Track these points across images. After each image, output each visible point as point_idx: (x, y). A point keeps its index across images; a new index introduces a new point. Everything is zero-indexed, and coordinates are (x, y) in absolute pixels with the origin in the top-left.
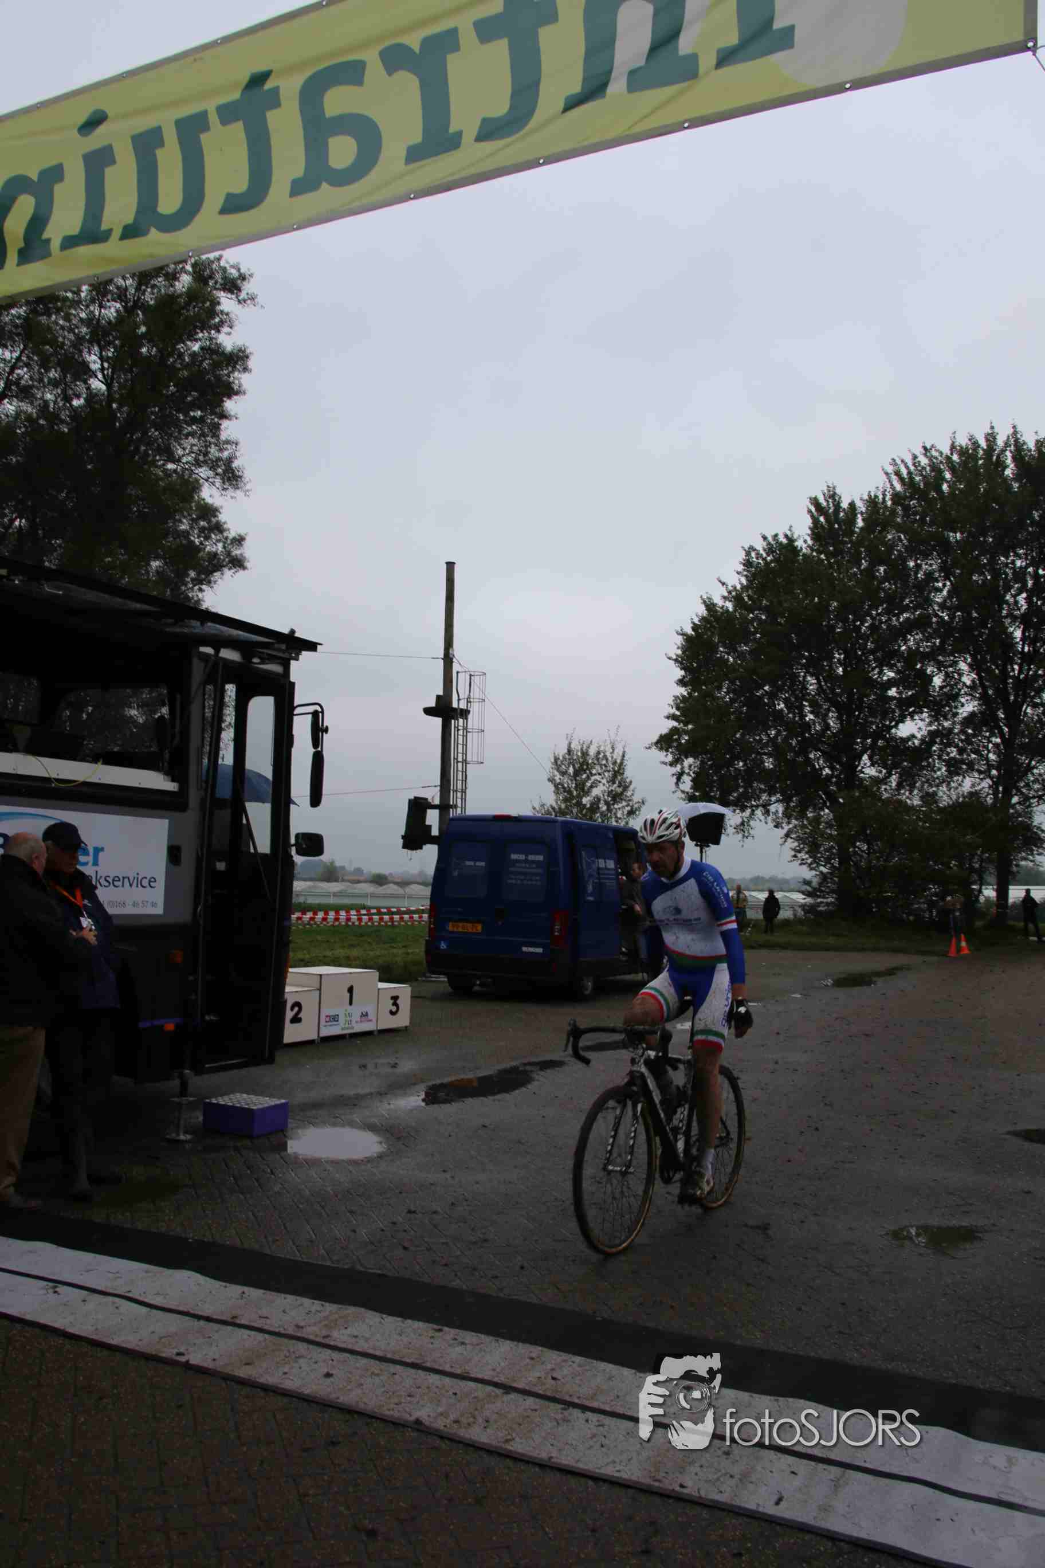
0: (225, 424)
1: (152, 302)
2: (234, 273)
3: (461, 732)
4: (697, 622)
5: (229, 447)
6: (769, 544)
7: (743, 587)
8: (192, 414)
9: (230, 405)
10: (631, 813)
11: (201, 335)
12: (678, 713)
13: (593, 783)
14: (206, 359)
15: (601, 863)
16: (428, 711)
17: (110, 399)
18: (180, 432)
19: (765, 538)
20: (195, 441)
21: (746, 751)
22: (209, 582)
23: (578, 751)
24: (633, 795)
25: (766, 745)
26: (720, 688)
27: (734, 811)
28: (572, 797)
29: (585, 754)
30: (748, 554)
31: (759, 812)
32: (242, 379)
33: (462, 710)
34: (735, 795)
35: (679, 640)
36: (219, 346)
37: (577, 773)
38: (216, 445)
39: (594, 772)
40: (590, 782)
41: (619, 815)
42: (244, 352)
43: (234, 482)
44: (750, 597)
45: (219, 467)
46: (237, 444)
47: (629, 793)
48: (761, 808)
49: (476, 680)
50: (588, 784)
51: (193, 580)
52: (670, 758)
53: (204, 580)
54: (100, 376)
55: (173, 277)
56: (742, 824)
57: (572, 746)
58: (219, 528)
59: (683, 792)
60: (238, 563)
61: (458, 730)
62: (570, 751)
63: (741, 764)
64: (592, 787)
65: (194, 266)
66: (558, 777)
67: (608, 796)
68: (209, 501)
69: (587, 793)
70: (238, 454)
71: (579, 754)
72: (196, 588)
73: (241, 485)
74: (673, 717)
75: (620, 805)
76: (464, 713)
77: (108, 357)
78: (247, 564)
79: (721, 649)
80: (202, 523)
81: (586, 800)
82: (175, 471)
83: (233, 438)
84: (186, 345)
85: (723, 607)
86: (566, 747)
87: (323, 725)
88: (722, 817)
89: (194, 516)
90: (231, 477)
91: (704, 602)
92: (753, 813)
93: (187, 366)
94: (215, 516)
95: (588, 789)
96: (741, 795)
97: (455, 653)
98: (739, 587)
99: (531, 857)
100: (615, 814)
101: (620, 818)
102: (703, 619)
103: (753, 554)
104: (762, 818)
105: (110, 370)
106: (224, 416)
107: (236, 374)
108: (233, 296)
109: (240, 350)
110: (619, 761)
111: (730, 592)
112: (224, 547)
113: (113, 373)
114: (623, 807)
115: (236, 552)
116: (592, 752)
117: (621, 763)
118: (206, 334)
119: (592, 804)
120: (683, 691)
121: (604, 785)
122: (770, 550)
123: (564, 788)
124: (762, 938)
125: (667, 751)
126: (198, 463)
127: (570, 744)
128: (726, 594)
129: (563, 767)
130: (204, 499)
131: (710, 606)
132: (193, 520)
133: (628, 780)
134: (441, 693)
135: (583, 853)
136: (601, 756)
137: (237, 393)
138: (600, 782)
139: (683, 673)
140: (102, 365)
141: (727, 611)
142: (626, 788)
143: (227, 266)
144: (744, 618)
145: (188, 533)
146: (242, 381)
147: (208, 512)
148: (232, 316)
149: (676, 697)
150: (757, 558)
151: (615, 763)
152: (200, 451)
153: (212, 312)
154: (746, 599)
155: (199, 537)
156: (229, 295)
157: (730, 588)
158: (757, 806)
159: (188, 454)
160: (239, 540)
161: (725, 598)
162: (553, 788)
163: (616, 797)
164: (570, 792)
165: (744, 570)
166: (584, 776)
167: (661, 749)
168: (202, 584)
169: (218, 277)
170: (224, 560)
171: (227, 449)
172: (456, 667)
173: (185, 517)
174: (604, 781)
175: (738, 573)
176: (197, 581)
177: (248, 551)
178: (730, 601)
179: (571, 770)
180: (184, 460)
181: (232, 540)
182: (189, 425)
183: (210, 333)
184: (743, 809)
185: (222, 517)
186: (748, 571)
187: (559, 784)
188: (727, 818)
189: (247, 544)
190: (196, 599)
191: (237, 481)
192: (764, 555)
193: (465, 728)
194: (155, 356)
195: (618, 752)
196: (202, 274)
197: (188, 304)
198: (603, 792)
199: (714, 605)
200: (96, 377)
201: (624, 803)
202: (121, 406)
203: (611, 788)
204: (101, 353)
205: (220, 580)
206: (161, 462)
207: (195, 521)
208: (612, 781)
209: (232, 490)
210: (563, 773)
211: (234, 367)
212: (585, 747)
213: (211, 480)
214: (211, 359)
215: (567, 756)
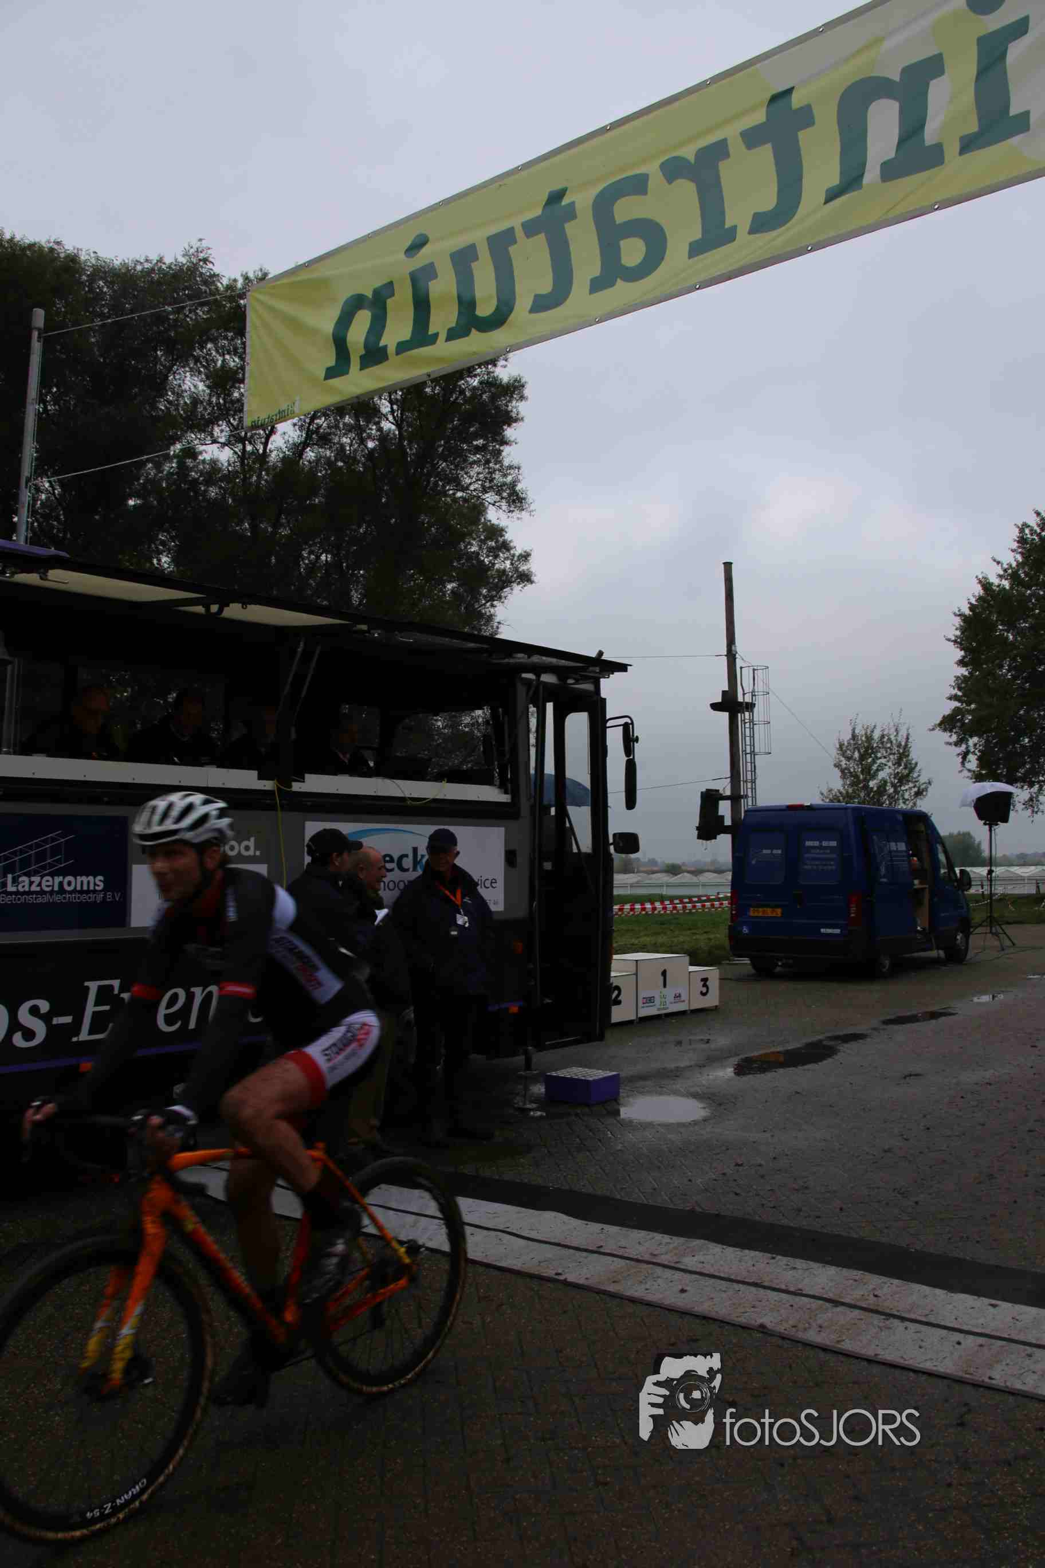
0: (506, 450)
3: (747, 725)
4: (974, 602)
5: (512, 471)
6: (1043, 519)
7: (1019, 564)
8: (475, 443)
9: (509, 432)
10: (919, 793)
11: (479, 370)
12: (960, 694)
13: (879, 766)
14: (486, 392)
15: (893, 846)
16: (715, 707)
17: (399, 435)
18: (465, 461)
19: (1038, 513)
20: (476, 469)
21: (1031, 727)
22: (500, 598)
23: (862, 736)
24: (919, 776)
26: (1000, 666)
27: (1023, 788)
28: (859, 781)
29: (869, 738)
30: (1022, 530)
32: (519, 407)
33: (747, 703)
34: (1021, 771)
35: (958, 622)
36: (495, 379)
37: (862, 757)
38: (499, 470)
39: (879, 755)
40: (876, 765)
41: (907, 796)
42: (519, 381)
43: (519, 505)
44: (1026, 574)
45: (505, 491)
46: (519, 468)
47: (915, 775)
49: (759, 674)
50: (875, 767)
51: (485, 597)
52: (954, 738)
53: (496, 596)
54: (391, 418)
56: (1031, 800)
57: (857, 731)
58: (506, 546)
59: (969, 771)
60: (525, 578)
61: (745, 723)
62: (854, 737)
63: (1026, 740)
64: (878, 770)
66: (844, 762)
67: (895, 778)
68: (495, 521)
69: (874, 776)
70: (520, 477)
71: (864, 738)
72: (488, 604)
73: (525, 506)
74: (955, 698)
75: (907, 787)
76: (750, 707)
77: (397, 399)
78: (533, 578)
79: (1000, 627)
80: (490, 543)
81: (872, 784)
82: (465, 500)
83: (515, 463)
84: (467, 382)
85: (999, 585)
86: (850, 732)
87: (633, 735)
89: (482, 537)
90: (515, 500)
91: (981, 584)
92: (1041, 789)
93: (467, 401)
94: (503, 536)
95: (875, 773)
96: (1028, 771)
97: (738, 650)
98: (1014, 564)
99: (825, 844)
100: (903, 795)
101: (908, 800)
102: (980, 599)
103: (1027, 531)
105: (401, 413)
106: (504, 442)
107: (514, 402)
109: (516, 381)
110: (903, 744)
111: (1005, 570)
112: (512, 564)
114: (910, 788)
115: (523, 568)
116: (876, 735)
117: (906, 746)
118: (485, 370)
119: (879, 787)
120: (963, 671)
121: (890, 767)
122: (1044, 525)
123: (851, 773)
125: (951, 731)
126: (485, 490)
127: (854, 730)
128: (1002, 572)
129: (848, 752)
130: (490, 521)
132: (481, 541)
133: (913, 762)
134: (727, 689)
135: (874, 835)
136: (885, 740)
137: (516, 420)
138: (886, 765)
139: (963, 653)
140: (392, 408)
141: (1004, 589)
142: (912, 770)
144: (1021, 594)
145: (478, 554)
146: (520, 409)
147: (495, 532)
149: (957, 677)
150: (1032, 535)
151: (899, 746)
152: (486, 478)
154: (1022, 575)
155: (488, 556)
157: (1006, 566)
159: (474, 482)
160: (525, 557)
161: (1001, 576)
162: (840, 774)
163: (903, 779)
164: (856, 776)
165: (1019, 547)
166: (870, 760)
167: (945, 729)
168: (494, 601)
170: (512, 577)
171: (510, 474)
172: (739, 663)
173: (474, 539)
174: (890, 764)
175: (1013, 551)
176: (492, 599)
177: (533, 566)
178: (1007, 579)
179: (856, 755)
180: (472, 488)
181: (519, 556)
182: (475, 454)
184: (1031, 785)
185: (508, 536)
186: (1023, 548)
187: (846, 769)
189: (531, 559)
190: (488, 614)
191: (521, 502)
192: (1039, 531)
193: (752, 721)
194: (438, 394)
195: (903, 734)
198: (889, 775)
199: (991, 584)
201: (911, 785)
202: (410, 442)
203: (896, 771)
204: (390, 396)
205: (509, 595)
206: (451, 492)
207: (483, 542)
208: (898, 763)
209: (518, 512)
210: (849, 759)
211: (512, 397)
212: (869, 732)
213: (497, 504)
214: (490, 392)
215: (852, 742)
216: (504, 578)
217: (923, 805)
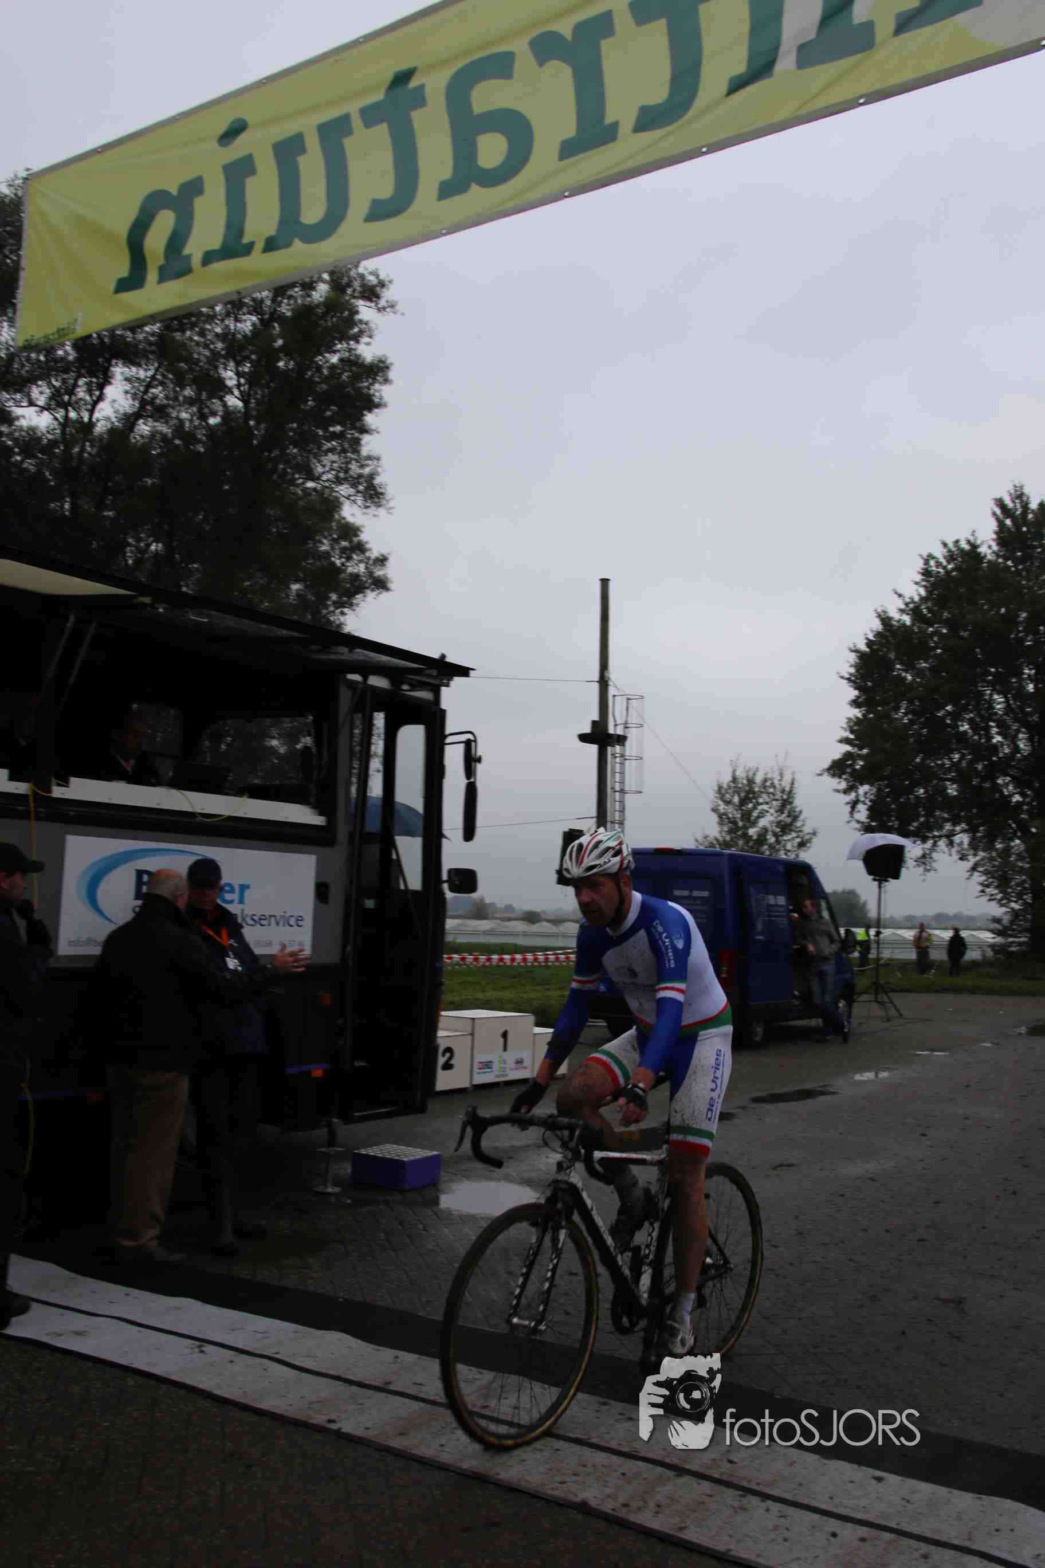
0: (366, 438)
1: (289, 314)
2: (372, 279)
3: (618, 760)
4: (871, 637)
5: (370, 462)
6: (950, 551)
7: (922, 599)
8: (331, 429)
9: (370, 419)
10: (802, 845)
11: (339, 346)
12: (852, 736)
13: (760, 813)
14: (345, 371)
15: (771, 900)
16: (584, 738)
17: (247, 415)
18: (319, 448)
19: (945, 545)
20: (335, 458)
21: (926, 776)
22: (351, 605)
23: (743, 778)
24: (803, 825)
25: (949, 769)
26: (897, 709)
27: (914, 842)
28: (737, 828)
29: (751, 781)
30: (926, 562)
31: (942, 843)
32: (382, 391)
33: (619, 736)
34: (915, 824)
35: (853, 658)
36: (358, 357)
37: (743, 802)
38: (357, 461)
39: (761, 800)
40: (757, 811)
41: (789, 846)
42: (383, 362)
43: (376, 500)
44: (930, 610)
45: (360, 483)
46: (378, 459)
47: (799, 824)
48: (944, 840)
49: (634, 703)
51: (334, 603)
52: (843, 785)
53: (346, 603)
54: (236, 392)
55: (308, 286)
56: (924, 856)
57: (738, 773)
58: (360, 548)
59: (858, 822)
60: (381, 584)
61: (615, 758)
62: (734, 779)
63: (922, 791)
64: (759, 817)
65: (332, 274)
66: (722, 807)
67: (777, 826)
68: (350, 519)
69: (754, 824)
70: (380, 470)
71: (745, 782)
72: (338, 611)
73: (384, 502)
74: (846, 741)
75: (789, 837)
76: (621, 740)
77: (245, 372)
78: (390, 585)
79: (898, 666)
80: (344, 544)
81: (752, 832)
82: (315, 489)
83: (374, 453)
84: (324, 357)
85: (899, 621)
86: (731, 773)
87: (476, 754)
88: (899, 850)
89: (335, 536)
90: (372, 494)
91: (879, 616)
92: (935, 845)
93: (325, 380)
94: (357, 536)
95: (755, 820)
96: (922, 824)
97: (611, 677)
98: (917, 599)
99: (696, 894)
100: (784, 846)
101: (789, 851)
102: (878, 634)
103: (932, 563)
104: (946, 849)
105: (247, 386)
106: (364, 430)
107: (377, 386)
108: (373, 304)
109: (381, 361)
110: (787, 789)
111: (907, 604)
112: (367, 568)
113: (249, 389)
114: (793, 838)
115: (379, 573)
116: (759, 779)
117: (790, 792)
118: (345, 345)
119: (759, 835)
120: (856, 713)
121: (772, 814)
122: (951, 557)
123: (729, 818)
124: (948, 981)
125: (840, 777)
126: (338, 481)
127: (734, 771)
128: (903, 607)
130: (344, 518)
131: (885, 620)
132: (334, 540)
133: (798, 809)
134: (596, 718)
135: (752, 889)
136: (768, 784)
137: (378, 406)
138: (767, 812)
139: (856, 693)
140: (238, 381)
141: (904, 625)
142: (795, 818)
143: (365, 272)
144: (922, 632)
145: (329, 554)
146: (384, 394)
147: (350, 531)
148: (372, 325)
149: (850, 719)
150: (937, 567)
151: (783, 791)
152: (341, 468)
153: (350, 322)
154: (925, 611)
155: (340, 558)
156: (368, 304)
157: (908, 600)
158: (940, 837)
159: (328, 472)
160: (382, 561)
161: (902, 611)
162: (717, 819)
163: (785, 828)
164: (735, 823)
165: (923, 580)
167: (834, 775)
168: (344, 607)
169: (356, 284)
170: (366, 582)
171: (368, 465)
172: (612, 690)
173: (325, 538)
174: (772, 811)
175: (917, 583)
176: (340, 605)
177: (390, 571)
178: (908, 614)
179: (736, 799)
180: (324, 478)
181: (374, 560)
182: (328, 441)
183: (348, 344)
184: (924, 840)
185: (364, 537)
186: (927, 581)
187: (725, 814)
188: (907, 849)
189: (391, 563)
190: (338, 622)
191: (379, 498)
192: (945, 563)
193: (622, 756)
194: (293, 369)
195: (787, 778)
196: (340, 283)
197: (325, 314)
198: (772, 822)
199: (890, 619)
200: (232, 393)
201: (794, 835)
202: (258, 423)
203: (779, 818)
204: (237, 369)
205: (362, 603)
206: (300, 481)
207: (336, 541)
208: (781, 810)
209: (374, 508)
210: (728, 803)
211: (374, 379)
212: (751, 775)
213: (352, 498)
214: (350, 371)
215: (732, 785)
216: (357, 584)
217: (806, 856)
